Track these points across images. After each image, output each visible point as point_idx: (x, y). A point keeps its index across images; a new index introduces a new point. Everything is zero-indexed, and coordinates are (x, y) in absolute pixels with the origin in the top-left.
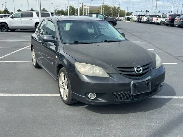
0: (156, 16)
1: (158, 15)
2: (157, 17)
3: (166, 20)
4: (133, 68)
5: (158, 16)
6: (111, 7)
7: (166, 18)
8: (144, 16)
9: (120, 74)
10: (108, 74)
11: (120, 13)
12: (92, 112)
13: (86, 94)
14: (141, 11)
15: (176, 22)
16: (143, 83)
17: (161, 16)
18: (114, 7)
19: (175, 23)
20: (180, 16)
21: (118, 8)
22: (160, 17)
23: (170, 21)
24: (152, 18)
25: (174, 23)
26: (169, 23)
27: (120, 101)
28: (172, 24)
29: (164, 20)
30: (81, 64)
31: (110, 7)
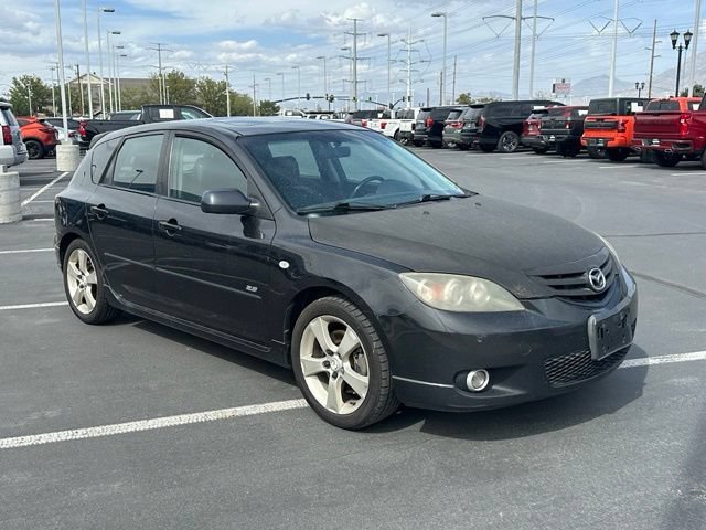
0: (373, 115)
1: (381, 112)
2: (377, 117)
3: (414, 126)
4: (581, 274)
5: (380, 115)
6: (194, 82)
7: (414, 121)
8: (330, 113)
9: (555, 296)
10: (521, 299)
11: (232, 103)
12: (456, 440)
13: (457, 377)
14: (308, 98)
15: (452, 132)
16: (615, 320)
17: (393, 115)
18: (209, 82)
19: (446, 136)
20: (461, 111)
21: (224, 86)
22: (386, 116)
23: (428, 130)
24: (364, 121)
25: (441, 136)
26: (426, 137)
27: (561, 385)
28: (438, 139)
29: (406, 126)
30: (423, 277)
31: (190, 84)
